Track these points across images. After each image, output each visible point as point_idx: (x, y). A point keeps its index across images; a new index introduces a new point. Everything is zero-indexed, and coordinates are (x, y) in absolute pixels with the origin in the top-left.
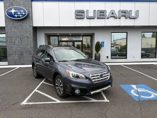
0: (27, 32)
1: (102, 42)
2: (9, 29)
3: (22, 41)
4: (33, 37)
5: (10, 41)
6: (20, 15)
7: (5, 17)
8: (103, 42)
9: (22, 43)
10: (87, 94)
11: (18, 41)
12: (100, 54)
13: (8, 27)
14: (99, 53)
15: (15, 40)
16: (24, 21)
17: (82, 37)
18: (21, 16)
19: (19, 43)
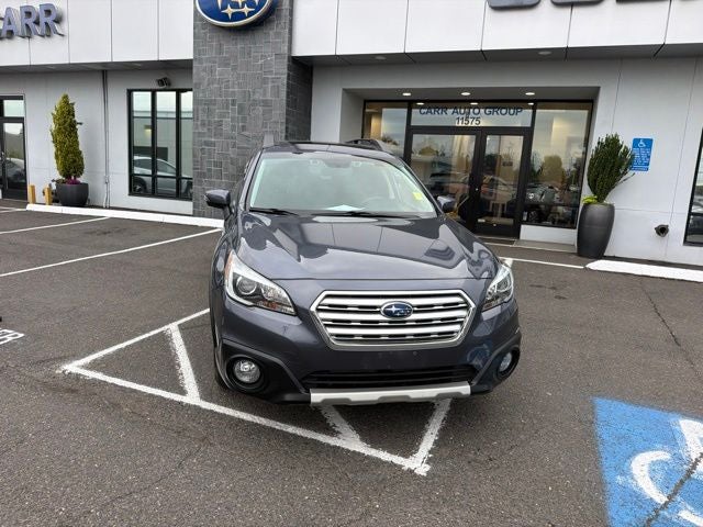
0: (265, 81)
1: (636, 141)
2: (204, 70)
3: (244, 119)
4: (288, 105)
5: (205, 118)
6: (243, 7)
7: (195, 20)
8: (649, 143)
9: (244, 128)
10: (288, 397)
11: (233, 119)
12: (611, 208)
13: (200, 61)
14: (608, 201)
15: (222, 116)
16: (259, 35)
17: (534, 109)
18: (246, 10)
19: (233, 127)
